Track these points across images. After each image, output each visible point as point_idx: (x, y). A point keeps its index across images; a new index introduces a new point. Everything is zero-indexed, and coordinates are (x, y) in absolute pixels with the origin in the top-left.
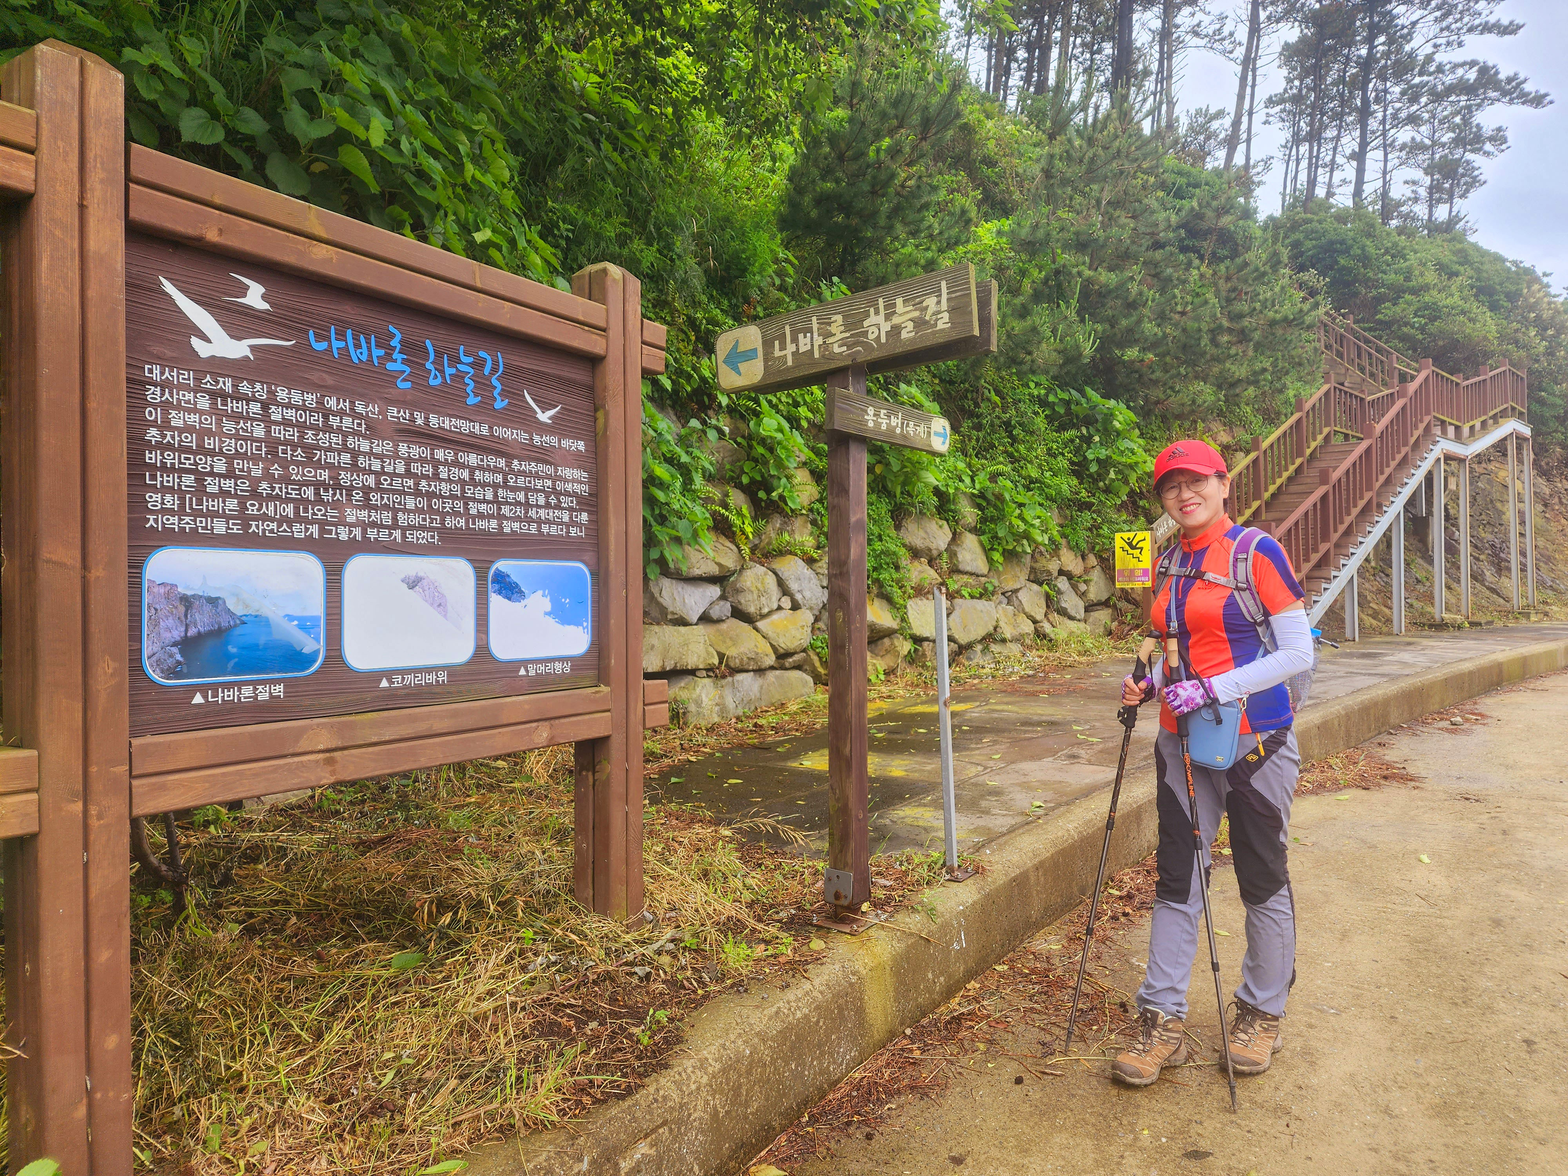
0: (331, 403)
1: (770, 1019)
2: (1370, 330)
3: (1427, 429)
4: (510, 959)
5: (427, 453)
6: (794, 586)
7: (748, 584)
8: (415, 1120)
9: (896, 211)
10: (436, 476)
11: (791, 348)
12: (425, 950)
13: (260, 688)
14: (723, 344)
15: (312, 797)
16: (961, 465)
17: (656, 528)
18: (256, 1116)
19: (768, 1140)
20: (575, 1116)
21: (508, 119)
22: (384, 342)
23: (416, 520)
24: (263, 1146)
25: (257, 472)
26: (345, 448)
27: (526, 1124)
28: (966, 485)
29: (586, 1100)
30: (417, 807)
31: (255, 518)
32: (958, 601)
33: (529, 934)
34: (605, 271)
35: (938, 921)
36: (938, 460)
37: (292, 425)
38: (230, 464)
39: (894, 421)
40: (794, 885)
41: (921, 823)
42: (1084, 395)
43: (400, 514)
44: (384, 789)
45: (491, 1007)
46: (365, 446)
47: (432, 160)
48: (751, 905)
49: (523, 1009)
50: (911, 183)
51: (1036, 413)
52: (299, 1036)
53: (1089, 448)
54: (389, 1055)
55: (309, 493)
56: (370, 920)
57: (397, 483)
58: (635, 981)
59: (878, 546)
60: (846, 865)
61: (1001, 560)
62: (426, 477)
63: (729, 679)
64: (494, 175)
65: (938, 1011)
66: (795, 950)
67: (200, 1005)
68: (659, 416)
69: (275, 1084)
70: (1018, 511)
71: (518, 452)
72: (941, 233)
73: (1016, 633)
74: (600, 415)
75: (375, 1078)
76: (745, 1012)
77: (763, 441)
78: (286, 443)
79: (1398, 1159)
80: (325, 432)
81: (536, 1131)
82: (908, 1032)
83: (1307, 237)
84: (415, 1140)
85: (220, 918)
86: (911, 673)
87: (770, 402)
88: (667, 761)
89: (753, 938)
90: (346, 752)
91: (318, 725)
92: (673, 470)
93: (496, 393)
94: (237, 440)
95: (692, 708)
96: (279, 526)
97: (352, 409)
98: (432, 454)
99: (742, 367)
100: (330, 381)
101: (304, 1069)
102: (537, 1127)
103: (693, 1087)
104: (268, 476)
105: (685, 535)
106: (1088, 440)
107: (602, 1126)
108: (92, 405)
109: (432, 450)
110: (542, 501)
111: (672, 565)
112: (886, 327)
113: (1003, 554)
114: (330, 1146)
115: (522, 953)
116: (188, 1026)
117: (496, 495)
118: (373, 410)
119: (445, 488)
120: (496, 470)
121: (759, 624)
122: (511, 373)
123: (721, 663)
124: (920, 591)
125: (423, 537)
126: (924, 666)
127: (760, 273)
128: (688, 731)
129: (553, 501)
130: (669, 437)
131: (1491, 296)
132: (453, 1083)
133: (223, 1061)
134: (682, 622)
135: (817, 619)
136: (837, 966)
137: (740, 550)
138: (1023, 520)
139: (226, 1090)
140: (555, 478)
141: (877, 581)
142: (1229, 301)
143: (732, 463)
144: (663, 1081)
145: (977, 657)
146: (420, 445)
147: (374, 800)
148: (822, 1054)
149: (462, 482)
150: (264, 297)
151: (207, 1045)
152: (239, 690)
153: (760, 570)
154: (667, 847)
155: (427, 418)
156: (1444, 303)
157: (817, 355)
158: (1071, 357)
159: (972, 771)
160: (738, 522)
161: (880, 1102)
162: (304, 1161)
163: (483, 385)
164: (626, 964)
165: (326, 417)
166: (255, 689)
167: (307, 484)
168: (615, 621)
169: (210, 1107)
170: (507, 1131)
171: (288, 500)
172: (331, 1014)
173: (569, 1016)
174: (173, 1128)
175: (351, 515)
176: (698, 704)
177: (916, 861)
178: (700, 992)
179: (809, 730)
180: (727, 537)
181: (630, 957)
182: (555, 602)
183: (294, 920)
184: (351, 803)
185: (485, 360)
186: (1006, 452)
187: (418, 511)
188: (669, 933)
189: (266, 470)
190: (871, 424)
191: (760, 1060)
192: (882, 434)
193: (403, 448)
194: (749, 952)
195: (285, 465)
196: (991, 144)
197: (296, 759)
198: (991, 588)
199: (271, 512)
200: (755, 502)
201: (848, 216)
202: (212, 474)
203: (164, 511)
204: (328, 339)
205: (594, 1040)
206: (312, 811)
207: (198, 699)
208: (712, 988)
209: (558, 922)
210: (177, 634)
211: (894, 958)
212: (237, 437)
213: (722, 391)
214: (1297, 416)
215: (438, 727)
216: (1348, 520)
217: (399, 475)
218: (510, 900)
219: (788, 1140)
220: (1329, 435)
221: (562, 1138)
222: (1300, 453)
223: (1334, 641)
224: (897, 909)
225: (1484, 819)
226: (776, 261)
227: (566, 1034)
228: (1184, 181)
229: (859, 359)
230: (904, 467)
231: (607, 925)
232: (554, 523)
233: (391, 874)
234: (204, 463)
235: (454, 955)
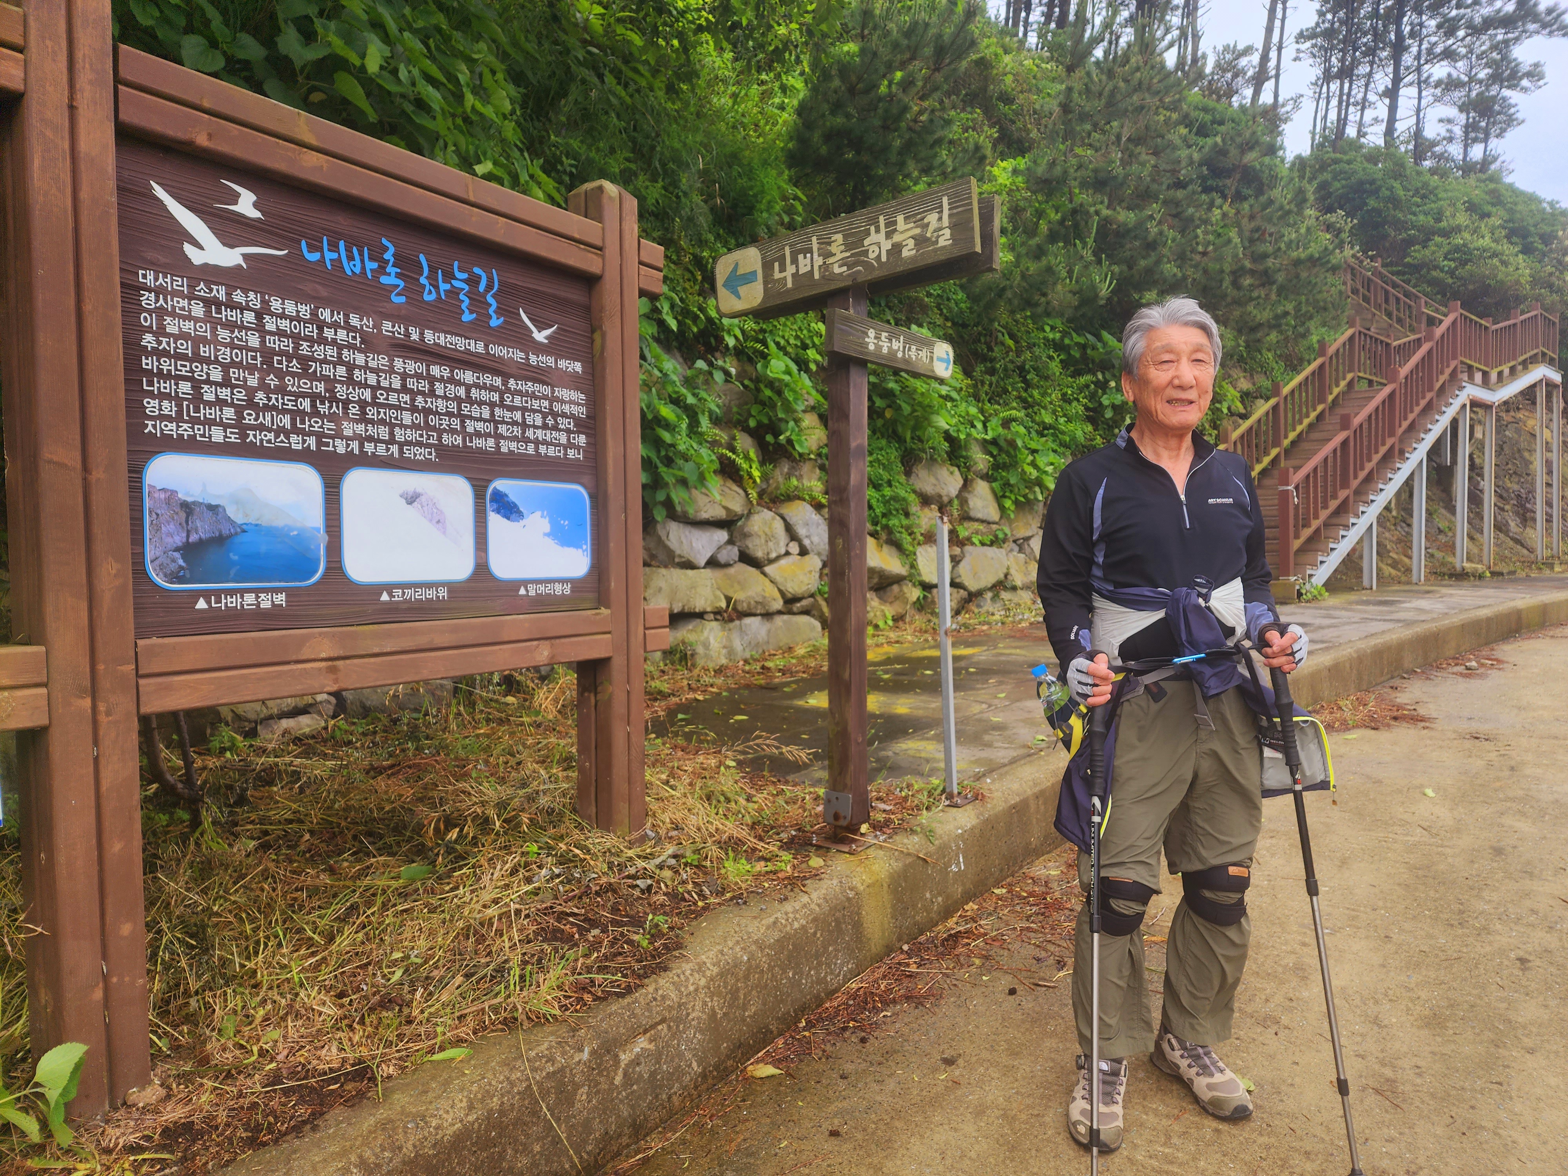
0: (325, 314)
1: (768, 928)
2: (1397, 273)
3: (1454, 374)
4: (514, 872)
5: (422, 368)
6: (802, 531)
7: (756, 528)
8: (422, 1012)
9: (908, 147)
10: (432, 393)
11: (791, 269)
12: (433, 863)
13: (262, 596)
14: (724, 266)
15: (326, 728)
16: (973, 411)
17: (662, 469)
18: (269, 1007)
19: (765, 1043)
20: (577, 1011)
21: (510, 50)
22: (377, 255)
23: (413, 435)
24: (275, 1034)
25: (253, 382)
27: (529, 1018)
28: (978, 433)
29: (587, 997)
30: (427, 738)
31: (253, 428)
32: (968, 548)
33: (534, 848)
34: (601, 189)
35: (937, 842)
36: (949, 404)
37: (287, 336)
38: (226, 372)
39: (895, 345)
41: (923, 755)
42: (1101, 339)
43: (397, 429)
44: (395, 721)
45: (496, 913)
46: (360, 359)
47: (431, 90)
48: (753, 827)
49: (527, 916)
51: (1051, 358)
52: (311, 939)
53: (1104, 393)
54: (397, 955)
55: (306, 404)
56: (381, 837)
57: (393, 399)
58: (637, 893)
59: (887, 492)
60: (845, 786)
61: (1013, 508)
62: (422, 393)
63: (737, 622)
64: (494, 106)
65: (936, 929)
66: (794, 867)
67: (215, 908)
68: (664, 356)
69: (288, 980)
70: (1030, 458)
71: (514, 371)
72: (954, 170)
73: (1025, 580)
74: (597, 336)
75: (384, 976)
76: (744, 922)
77: (770, 384)
78: (281, 353)
79: (1383, 1064)
80: (319, 345)
81: (538, 1024)
82: (906, 947)
83: (1335, 178)
84: (422, 1030)
85: (236, 836)
86: (920, 620)
87: (777, 344)
88: (674, 700)
89: (752, 854)
90: (348, 662)
91: (320, 634)
92: (679, 411)
93: (491, 311)
94: (232, 349)
95: (700, 650)
96: (277, 436)
97: (346, 322)
98: (428, 370)
99: (742, 290)
100: (324, 292)
101: (316, 967)
102: (538, 1020)
103: (691, 988)
104: (263, 386)
105: (692, 478)
106: (1103, 386)
107: (602, 1020)
108: (87, 308)
109: (428, 366)
110: (539, 422)
111: (678, 508)
112: (887, 245)
113: (1016, 503)
114: (340, 1034)
115: (527, 864)
116: (204, 927)
117: (492, 414)
118: (368, 324)
119: (441, 405)
120: (492, 389)
121: (768, 569)
122: (506, 293)
123: (728, 606)
124: (930, 538)
125: (421, 454)
126: (933, 613)
127: (768, 211)
128: (696, 672)
129: (550, 421)
130: (674, 378)
131: (1524, 237)
132: (459, 979)
133: (237, 960)
134: (689, 565)
135: (825, 565)
136: (835, 882)
137: (747, 495)
138: (1036, 467)
139: (240, 985)
140: (553, 399)
141: (886, 527)
142: (1252, 241)
143: (739, 406)
144: (662, 982)
145: (987, 603)
146: (416, 360)
147: (385, 731)
148: (820, 964)
149: (459, 400)
150: (256, 205)
151: (222, 946)
152: (242, 597)
153: (767, 514)
154: (672, 775)
155: (422, 334)
156: (1475, 245)
157: (817, 276)
158: (1086, 299)
159: (976, 708)
160: (745, 466)
161: (876, 1010)
162: (316, 1048)
163: (478, 303)
164: (628, 877)
165: (320, 329)
166: (257, 597)
167: (304, 395)
168: (614, 545)
169: (226, 1000)
170: (510, 1023)
171: (284, 411)
172: (343, 920)
173: (572, 924)
174: (191, 1019)
175: (348, 428)
176: (706, 646)
177: (916, 787)
178: (700, 904)
179: (817, 672)
180: (735, 481)
181: (632, 871)
182: (554, 523)
183: (307, 836)
184: (364, 734)
185: (480, 277)
186: (1019, 397)
187: (415, 427)
188: (671, 849)
189: (262, 380)
190: (871, 347)
191: (757, 966)
192: (883, 357)
193: (398, 363)
194: (748, 867)
195: (280, 375)
196: (1008, 79)
197: (300, 666)
198: (1001, 536)
199: (268, 422)
200: (762, 446)
201: (858, 153)
202: (208, 382)
203: (162, 417)
204: (320, 249)
205: (595, 945)
206: (325, 741)
207: (201, 604)
208: (712, 900)
209: (562, 838)
210: (179, 539)
211: (891, 876)
212: (232, 346)
213: (729, 332)
214: (1319, 361)
215: (439, 641)
216: (1369, 466)
217: (395, 390)
218: (515, 817)
219: (785, 1043)
220: (1352, 380)
221: (563, 1030)
222: (1322, 400)
223: (1351, 589)
224: (895, 831)
225: (1493, 756)
226: (785, 198)
227: (569, 939)
228: (1208, 118)
229: (860, 279)
230: (914, 411)
231: (610, 841)
232: (552, 444)
233: (401, 796)
234: (200, 371)
235: (461, 868)
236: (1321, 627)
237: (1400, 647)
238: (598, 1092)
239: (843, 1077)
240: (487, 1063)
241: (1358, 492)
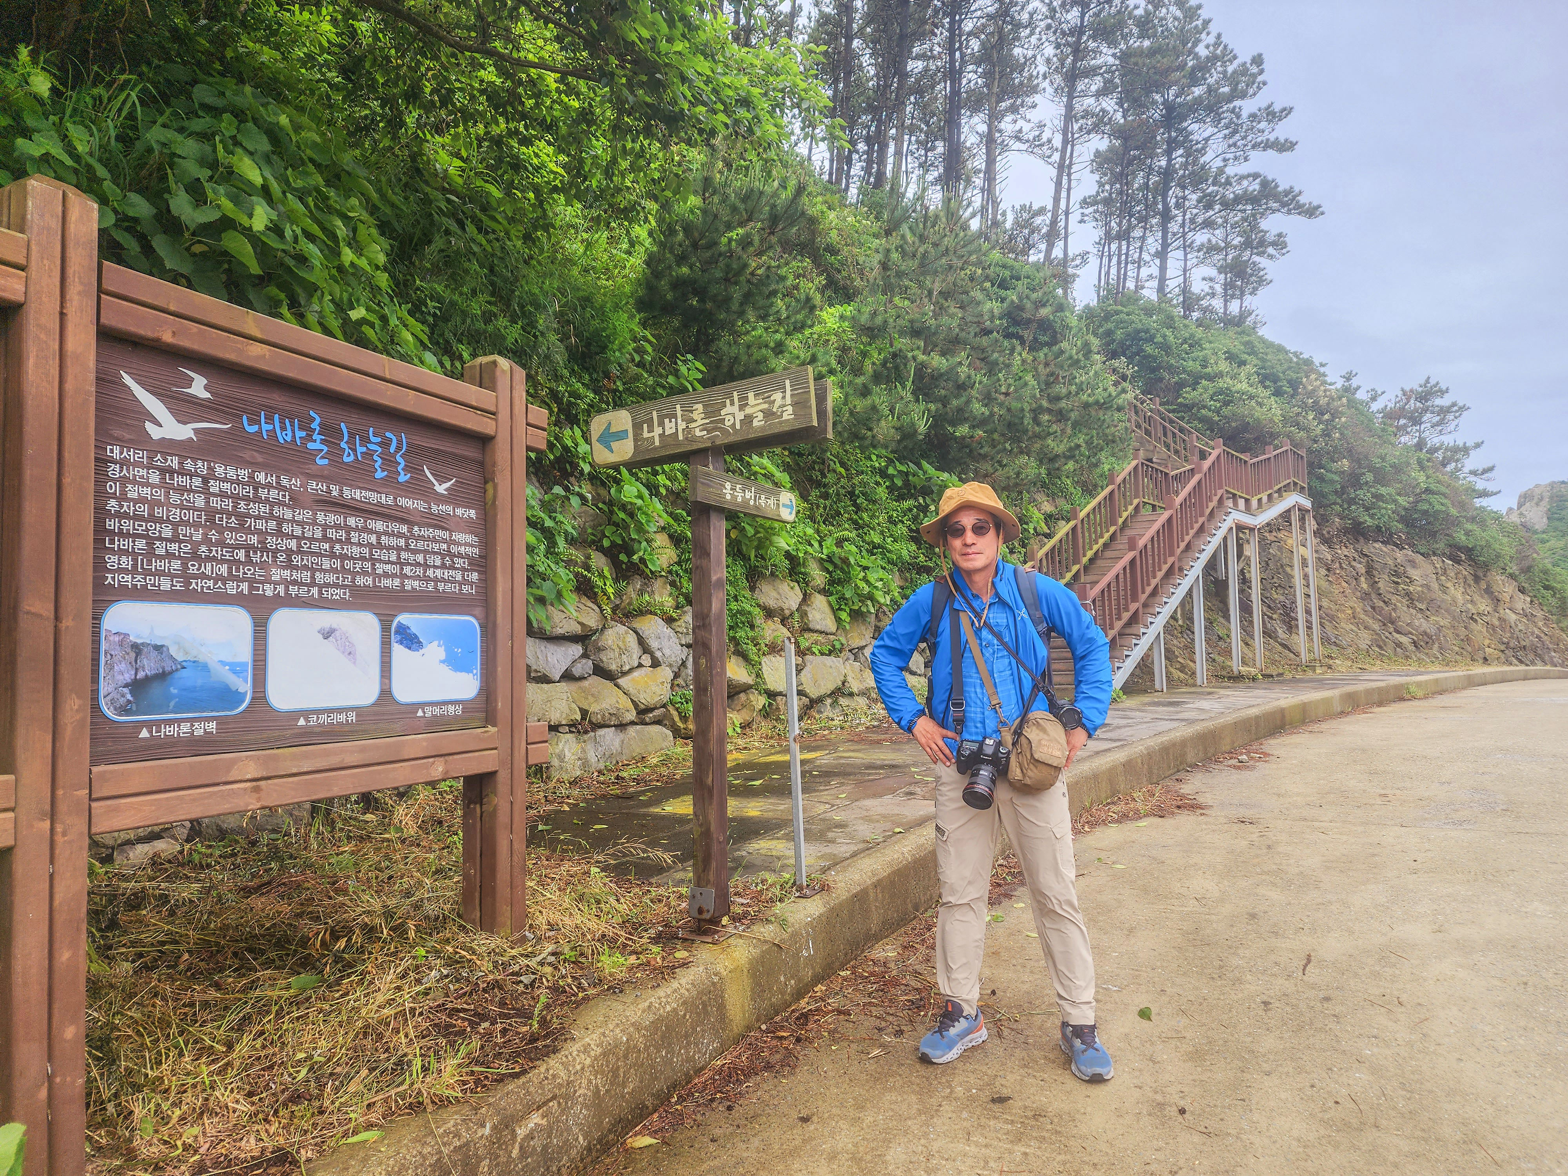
0: (261, 477)
1: (643, 1012)
2: (1173, 412)
3: (1221, 502)
4: (405, 974)
5: (340, 520)
6: (654, 644)
7: (610, 642)
8: (333, 1103)
9: (747, 297)
10: (348, 541)
11: (658, 430)
12: (321, 972)
13: (196, 724)
14: (598, 424)
15: (182, 852)
16: (810, 531)
18: (184, 1108)
19: (641, 1118)
20: (477, 1092)
21: (379, 205)
22: (306, 425)
23: (331, 578)
24: (194, 1130)
25: (198, 536)
26: (272, 516)
27: (433, 1102)
28: (815, 550)
30: (291, 857)
31: (196, 577)
32: (809, 658)
33: (422, 952)
34: (495, 363)
35: (789, 930)
36: (788, 526)
37: (228, 497)
38: (175, 530)
39: (748, 495)
40: (660, 908)
41: (774, 853)
42: (920, 468)
43: (317, 574)
45: (393, 1012)
46: (288, 515)
47: (311, 246)
50: (759, 272)
51: (877, 484)
52: (211, 1047)
54: (301, 1056)
55: (241, 555)
56: (263, 952)
57: (315, 547)
58: (521, 988)
59: (734, 606)
60: (708, 882)
61: (848, 619)
62: (339, 541)
63: (592, 734)
64: (368, 258)
65: (790, 1009)
66: (663, 959)
67: (116, 1023)
69: (197, 1084)
70: (862, 574)
71: (418, 519)
72: (788, 317)
73: (862, 687)
74: (490, 486)
75: (290, 1075)
76: (621, 1007)
77: (623, 507)
78: (222, 512)
80: (255, 503)
81: (442, 1106)
82: (764, 1027)
83: (1117, 327)
84: (334, 1118)
85: (111, 959)
86: (765, 726)
89: (624, 949)
90: (270, 782)
91: (247, 758)
92: (538, 534)
93: (400, 469)
94: (182, 509)
95: (555, 762)
96: (215, 584)
97: (278, 483)
98: (345, 521)
99: (615, 445)
100: (260, 458)
101: (222, 1072)
102: (442, 1103)
103: (578, 1067)
104: (206, 540)
105: (550, 596)
106: (924, 509)
107: (501, 1099)
108: (67, 480)
109: (345, 518)
110: (438, 563)
111: (535, 624)
112: (740, 416)
113: (850, 614)
114: (256, 1127)
115: (416, 968)
116: (108, 1040)
117: (399, 558)
118: (296, 482)
119: (356, 550)
120: (400, 535)
121: (621, 681)
122: (413, 451)
123: (583, 718)
124: (775, 649)
125: (337, 594)
126: (778, 719)
127: (620, 350)
128: (551, 785)
129: (448, 562)
130: (533, 503)
132: (364, 1072)
134: (545, 679)
135: (676, 676)
136: (701, 969)
137: (602, 610)
138: (868, 582)
139: (151, 1091)
140: (451, 542)
141: (733, 639)
142: (1048, 384)
143: (594, 527)
144: (552, 1062)
145: (827, 709)
146: (335, 513)
147: (245, 853)
148: (689, 1044)
149: (370, 545)
150: (206, 388)
151: (126, 1057)
152: (179, 726)
153: (621, 629)
155: (341, 490)
157: (681, 437)
158: (907, 434)
159: (822, 808)
160: (600, 583)
161: (739, 1082)
162: (235, 1140)
163: (389, 462)
164: (513, 974)
165: (256, 490)
166: (192, 726)
167: (239, 547)
168: (502, 669)
170: (417, 1107)
171: (223, 561)
172: (239, 1028)
173: (463, 1019)
174: (108, 1123)
175: (277, 574)
176: (561, 758)
177: (770, 881)
178: (580, 995)
179: (670, 780)
180: (590, 598)
181: (516, 968)
182: (448, 651)
183: (186, 956)
184: (223, 857)
185: (391, 440)
186: (851, 519)
187: (333, 570)
188: (551, 948)
189: (205, 535)
190: (728, 497)
191: (635, 1047)
192: (738, 505)
193: (320, 517)
195: (221, 530)
196: (834, 233)
197: (226, 788)
198: (838, 646)
199: (208, 572)
200: (616, 564)
201: (702, 300)
202: (160, 539)
203: (120, 570)
204: (259, 422)
205: (488, 1035)
206: (183, 865)
207: (144, 734)
208: (591, 992)
209: (447, 941)
210: (128, 677)
211: (750, 962)
212: (182, 507)
213: (584, 459)
214: (1110, 488)
215: (350, 760)
216: (1154, 582)
217: (317, 540)
218: (402, 925)
219: (660, 1117)
220: (1138, 505)
221: (466, 1109)
222: (1113, 522)
223: (1146, 691)
224: (753, 921)
225: (1254, 837)
226: (635, 339)
227: (462, 1033)
228: (1007, 273)
229: (718, 442)
230: (757, 532)
231: (495, 942)
232: (449, 581)
233: (279, 913)
234: (154, 529)
235: (349, 976)
236: (1119, 727)
237: (1183, 743)
238: (498, 1165)
239: (713, 1140)
240: (399, 1141)
241: (1145, 605)
